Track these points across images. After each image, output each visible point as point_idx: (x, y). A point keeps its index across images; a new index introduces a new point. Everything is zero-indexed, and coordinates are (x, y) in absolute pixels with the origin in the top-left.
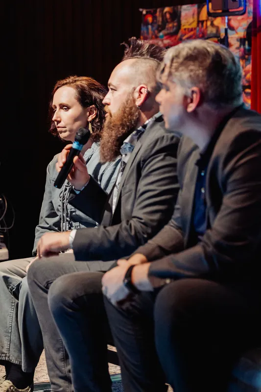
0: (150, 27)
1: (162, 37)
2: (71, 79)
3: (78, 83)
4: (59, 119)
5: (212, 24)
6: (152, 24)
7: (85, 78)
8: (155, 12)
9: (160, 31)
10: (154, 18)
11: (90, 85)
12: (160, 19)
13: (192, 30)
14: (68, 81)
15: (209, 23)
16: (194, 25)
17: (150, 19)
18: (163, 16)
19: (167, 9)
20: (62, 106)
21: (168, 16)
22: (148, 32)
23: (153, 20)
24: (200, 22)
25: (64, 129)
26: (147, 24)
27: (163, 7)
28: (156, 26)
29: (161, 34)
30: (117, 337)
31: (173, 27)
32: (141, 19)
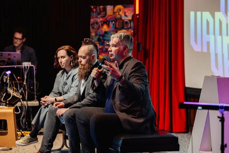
0: (94, 13)
1: (99, 18)
2: (63, 47)
3: (66, 48)
4: (61, 62)
5: (119, 14)
6: (96, 12)
7: (68, 46)
8: (97, 7)
9: (98, 15)
10: (96, 10)
11: (69, 48)
12: (98, 10)
13: (111, 15)
14: (62, 48)
15: (117, 13)
16: (112, 14)
17: (95, 10)
18: (100, 9)
19: (101, 7)
20: (62, 57)
21: (102, 9)
22: (94, 16)
23: (96, 11)
24: (114, 13)
25: (63, 65)
26: (93, 12)
27: (100, 6)
28: (97, 13)
29: (99, 16)
30: (80, 132)
31: (104, 14)
32: (91, 10)
